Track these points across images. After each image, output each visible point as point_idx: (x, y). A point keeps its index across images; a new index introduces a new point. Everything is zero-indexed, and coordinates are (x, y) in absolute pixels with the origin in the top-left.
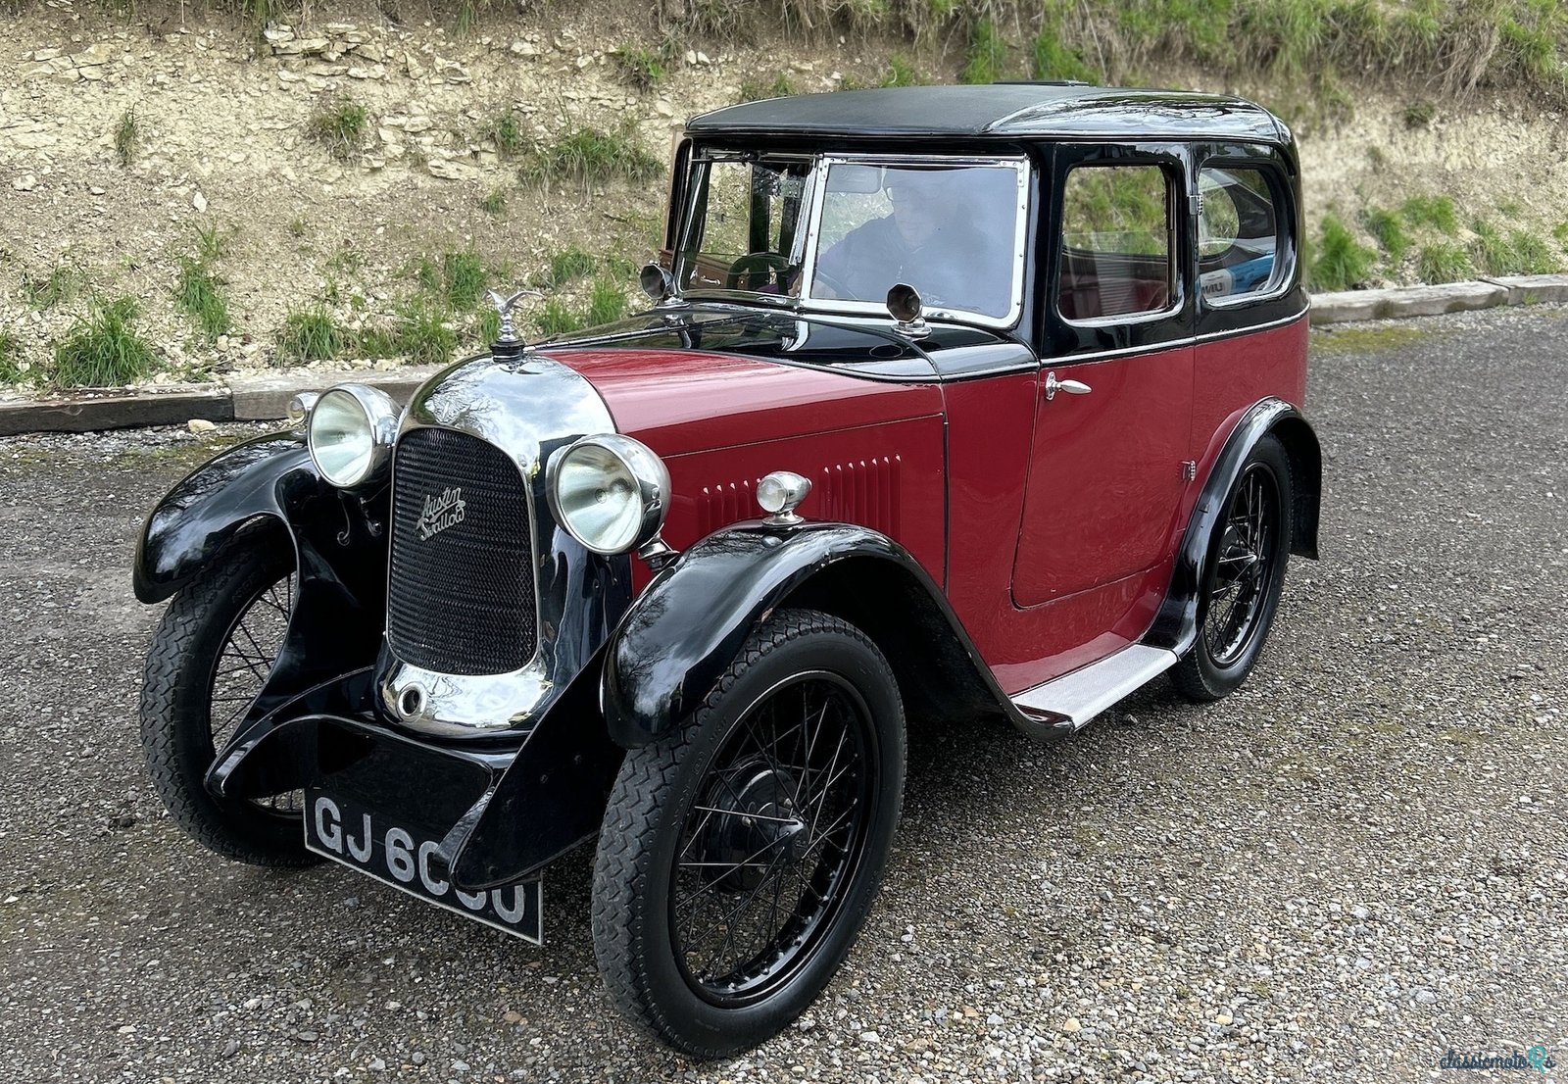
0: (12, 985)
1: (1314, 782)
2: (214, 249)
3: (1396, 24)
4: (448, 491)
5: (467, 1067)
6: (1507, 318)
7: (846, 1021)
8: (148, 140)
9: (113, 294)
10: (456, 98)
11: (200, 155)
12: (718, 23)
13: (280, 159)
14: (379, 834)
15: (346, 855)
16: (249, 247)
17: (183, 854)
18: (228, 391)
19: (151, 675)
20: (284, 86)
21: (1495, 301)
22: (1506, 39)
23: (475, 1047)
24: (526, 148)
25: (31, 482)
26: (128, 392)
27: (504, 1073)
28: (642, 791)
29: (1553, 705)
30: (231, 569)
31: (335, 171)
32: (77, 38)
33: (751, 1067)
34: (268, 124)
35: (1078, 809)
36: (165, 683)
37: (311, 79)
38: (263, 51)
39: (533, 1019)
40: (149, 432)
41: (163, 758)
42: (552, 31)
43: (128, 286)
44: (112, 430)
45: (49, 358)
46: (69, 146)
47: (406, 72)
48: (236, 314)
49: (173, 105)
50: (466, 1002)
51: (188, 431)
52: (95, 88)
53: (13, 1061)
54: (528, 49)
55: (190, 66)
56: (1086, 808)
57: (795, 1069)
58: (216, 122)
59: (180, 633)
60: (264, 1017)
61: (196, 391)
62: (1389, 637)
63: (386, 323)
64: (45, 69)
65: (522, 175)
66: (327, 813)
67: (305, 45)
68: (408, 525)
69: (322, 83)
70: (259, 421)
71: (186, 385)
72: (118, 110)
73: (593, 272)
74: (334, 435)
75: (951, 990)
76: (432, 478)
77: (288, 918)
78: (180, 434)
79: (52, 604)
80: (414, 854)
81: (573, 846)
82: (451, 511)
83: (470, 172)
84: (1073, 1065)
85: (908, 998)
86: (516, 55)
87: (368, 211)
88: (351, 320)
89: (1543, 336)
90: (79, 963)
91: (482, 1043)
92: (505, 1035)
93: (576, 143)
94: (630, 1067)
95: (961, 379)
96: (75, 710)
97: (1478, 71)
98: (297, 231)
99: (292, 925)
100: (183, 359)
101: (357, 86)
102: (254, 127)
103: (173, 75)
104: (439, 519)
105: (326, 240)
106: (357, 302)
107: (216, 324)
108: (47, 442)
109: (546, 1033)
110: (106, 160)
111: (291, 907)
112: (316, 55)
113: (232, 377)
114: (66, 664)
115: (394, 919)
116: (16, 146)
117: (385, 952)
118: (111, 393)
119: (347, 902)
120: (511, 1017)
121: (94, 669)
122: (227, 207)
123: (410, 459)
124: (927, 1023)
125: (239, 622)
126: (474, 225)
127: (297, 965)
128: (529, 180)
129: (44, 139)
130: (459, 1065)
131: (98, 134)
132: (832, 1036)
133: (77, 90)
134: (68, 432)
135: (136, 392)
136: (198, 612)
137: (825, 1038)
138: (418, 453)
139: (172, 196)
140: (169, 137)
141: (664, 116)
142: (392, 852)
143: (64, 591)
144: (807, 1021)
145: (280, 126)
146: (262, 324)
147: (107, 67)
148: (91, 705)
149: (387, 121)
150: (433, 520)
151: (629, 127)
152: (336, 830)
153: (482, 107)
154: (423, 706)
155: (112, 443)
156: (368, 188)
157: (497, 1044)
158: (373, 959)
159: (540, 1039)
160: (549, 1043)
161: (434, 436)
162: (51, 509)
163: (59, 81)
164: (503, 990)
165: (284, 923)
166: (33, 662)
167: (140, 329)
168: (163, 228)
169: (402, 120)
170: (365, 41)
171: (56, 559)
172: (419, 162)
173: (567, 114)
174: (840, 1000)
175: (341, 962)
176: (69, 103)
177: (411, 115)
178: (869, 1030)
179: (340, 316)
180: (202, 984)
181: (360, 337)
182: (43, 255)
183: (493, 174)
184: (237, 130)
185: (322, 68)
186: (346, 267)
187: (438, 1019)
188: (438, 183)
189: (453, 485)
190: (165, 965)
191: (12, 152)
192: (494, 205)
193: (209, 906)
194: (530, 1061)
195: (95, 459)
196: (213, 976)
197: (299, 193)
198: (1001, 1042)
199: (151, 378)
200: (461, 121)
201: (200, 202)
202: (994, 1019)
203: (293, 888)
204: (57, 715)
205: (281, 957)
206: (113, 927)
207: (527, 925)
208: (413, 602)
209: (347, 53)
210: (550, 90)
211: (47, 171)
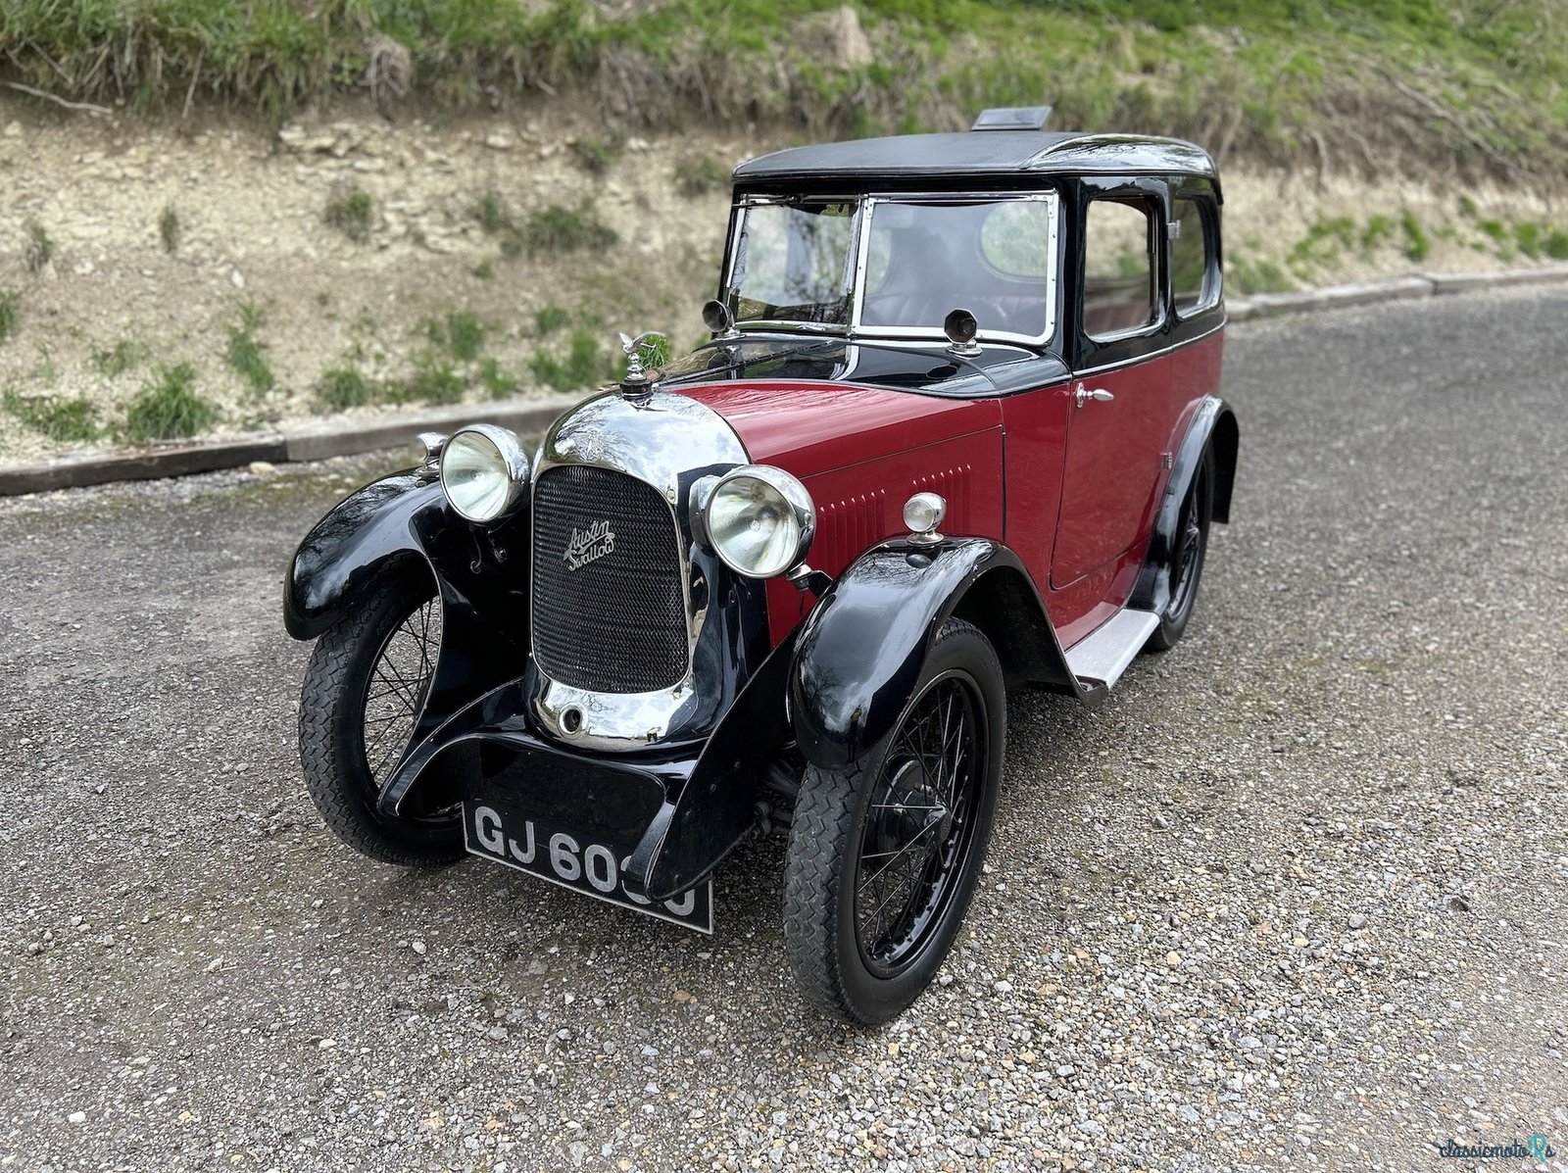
0: (207, 1007)
1: (1276, 715)
2: (254, 319)
3: (1166, 103)
4: (595, 524)
5: (655, 1052)
6: (1264, 327)
7: (976, 973)
8: (188, 228)
9: (173, 360)
10: (444, 185)
11: (234, 240)
12: (653, 114)
13: (302, 241)
14: (542, 840)
15: (508, 856)
16: (284, 315)
17: (338, 859)
18: (281, 438)
19: (308, 707)
20: (301, 178)
21: (1252, 315)
22: (1247, 112)
23: (657, 1031)
24: (506, 224)
25: (123, 525)
26: (194, 444)
27: (691, 1055)
28: (831, 799)
29: (1433, 634)
30: (374, 604)
31: (350, 250)
32: (118, 142)
33: (910, 1026)
34: (290, 212)
35: (1096, 754)
36: (323, 714)
37: (323, 172)
38: (279, 149)
39: (701, 995)
40: (217, 476)
41: (325, 782)
42: (519, 125)
43: (183, 353)
44: (185, 475)
45: (123, 417)
46: (120, 235)
47: (402, 164)
48: (278, 374)
49: (207, 198)
50: (634, 985)
51: (251, 472)
52: (138, 186)
53: (225, 1087)
54: (501, 141)
55: (219, 163)
56: (1102, 753)
57: (949, 1024)
58: (245, 211)
59: (333, 666)
60: (453, 1018)
61: (252, 439)
62: (1282, 586)
63: (407, 373)
64: (93, 170)
65: (504, 246)
66: (487, 821)
67: (315, 143)
68: (555, 556)
69: (332, 176)
70: (310, 461)
71: (244, 435)
72: (160, 203)
73: (569, 323)
74: (467, 474)
75: (1057, 934)
76: (578, 513)
77: (448, 914)
78: (244, 476)
79: (166, 633)
80: (580, 856)
81: (736, 843)
82: (600, 542)
83: (460, 246)
84: (1191, 999)
85: (1022, 945)
86: (493, 148)
87: (381, 281)
88: (376, 372)
89: (1294, 341)
90: (265, 978)
91: (662, 1026)
92: (680, 1015)
93: (547, 218)
94: (803, 1037)
95: (1014, 393)
96: (208, 730)
97: (1229, 137)
98: (323, 300)
99: (454, 921)
100: (238, 413)
101: (363, 178)
102: (278, 214)
103: (204, 171)
104: (588, 550)
105: (347, 307)
106: (379, 357)
107: (262, 381)
108: (129, 490)
109: (717, 1009)
110: (153, 247)
111: (448, 903)
112: (325, 152)
113: (282, 425)
114: (190, 687)
115: (544, 906)
116: (74, 237)
117: (547, 940)
118: (179, 445)
119: (498, 894)
120: (681, 996)
121: (217, 690)
122: (262, 283)
123: (551, 494)
124: (1048, 968)
125: (382, 653)
126: (468, 290)
127: (470, 961)
128: (510, 251)
129: (97, 231)
130: (648, 1050)
131: (144, 223)
132: (971, 989)
133: (123, 187)
134: (147, 479)
135: (202, 443)
136: (348, 646)
137: (965, 991)
138: (560, 489)
139: (214, 275)
140: (205, 225)
141: (614, 194)
142: (556, 854)
143: (174, 622)
144: (945, 978)
145: (301, 212)
146: (303, 379)
147: (146, 167)
148: (221, 723)
149: (390, 205)
150: (582, 551)
151: (587, 204)
152: (498, 835)
153: (467, 191)
154: (584, 725)
155: (187, 487)
156: (378, 262)
157: (676, 1025)
158: (537, 949)
159: (713, 1017)
160: (722, 1019)
161: (577, 473)
162: (146, 548)
163: (107, 180)
164: (665, 969)
165: (446, 920)
166: (160, 688)
167: (198, 390)
168: (208, 303)
169: (402, 204)
170: (366, 138)
171: (161, 592)
172: (419, 239)
173: (538, 195)
174: (965, 952)
175: (510, 954)
176: (116, 199)
177: (409, 200)
178: (1000, 979)
179: (366, 369)
180: (386, 988)
181: (385, 386)
182: (108, 329)
183: (481, 247)
184: (264, 217)
185: (332, 163)
186: (367, 329)
187: (614, 1004)
188: (436, 257)
189: (601, 518)
190: (347, 972)
191: (71, 243)
192: (483, 272)
193: (374, 909)
194: (711, 1039)
195: (176, 502)
196: (394, 979)
197: (321, 268)
198: (1120, 980)
199: (212, 432)
200: (450, 203)
201: (238, 279)
202: (1104, 959)
203: (446, 884)
204: (192, 736)
205: (453, 954)
206: (289, 938)
207: (699, 916)
208: (564, 627)
209: (352, 149)
210: (521, 174)
211: (102, 258)
